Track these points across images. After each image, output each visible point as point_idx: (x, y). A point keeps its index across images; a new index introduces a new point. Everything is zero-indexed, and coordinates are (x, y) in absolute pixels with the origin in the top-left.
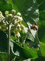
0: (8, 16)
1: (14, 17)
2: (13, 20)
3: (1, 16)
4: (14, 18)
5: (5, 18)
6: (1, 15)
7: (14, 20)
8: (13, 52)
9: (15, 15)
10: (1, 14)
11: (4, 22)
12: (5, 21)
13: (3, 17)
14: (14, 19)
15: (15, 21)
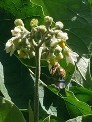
0: (36, 30)
1: (50, 31)
2: (46, 38)
3: (22, 30)
4: (50, 33)
5: (31, 34)
6: (22, 27)
7: (49, 38)
8: (44, 108)
9: (50, 28)
10: (21, 25)
11: (27, 41)
12: (30, 41)
13: (25, 32)
14: (49, 35)
15: (52, 39)
